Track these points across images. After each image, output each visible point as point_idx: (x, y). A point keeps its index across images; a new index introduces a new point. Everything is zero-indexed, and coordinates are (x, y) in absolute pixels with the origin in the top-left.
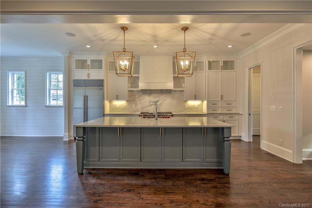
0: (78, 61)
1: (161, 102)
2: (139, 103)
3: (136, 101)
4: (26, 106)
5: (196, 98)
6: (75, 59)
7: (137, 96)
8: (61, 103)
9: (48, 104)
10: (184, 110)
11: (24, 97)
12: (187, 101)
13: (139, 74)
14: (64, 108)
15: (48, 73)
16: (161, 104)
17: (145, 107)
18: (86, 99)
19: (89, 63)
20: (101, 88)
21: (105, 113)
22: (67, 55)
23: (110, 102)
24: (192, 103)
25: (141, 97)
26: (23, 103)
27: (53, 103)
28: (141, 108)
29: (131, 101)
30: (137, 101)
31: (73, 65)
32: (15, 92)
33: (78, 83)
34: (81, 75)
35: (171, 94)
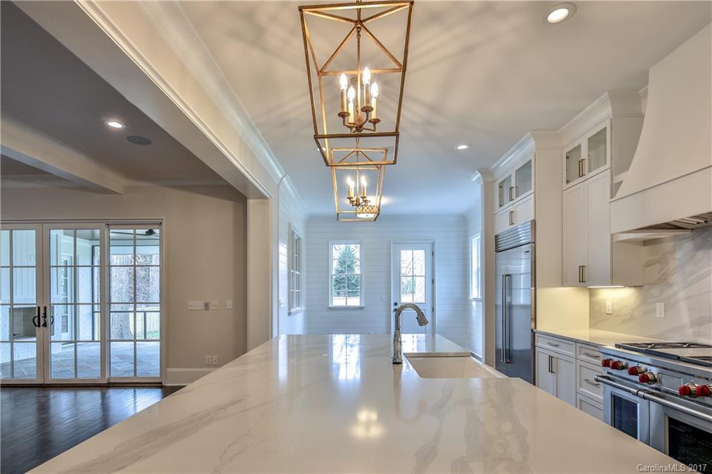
2: (681, 295)
3: (671, 286)
6: (498, 182)
19: (513, 181)
20: (527, 247)
23: (591, 290)
30: (675, 288)
33: (500, 244)
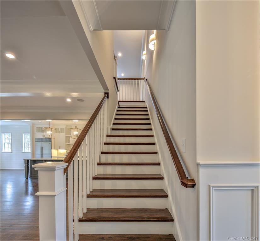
0: (38, 128)
4: (12, 152)
6: (36, 127)
8: (30, 151)
9: (24, 151)
13: (70, 135)
15: (23, 134)
18: (42, 148)
19: (43, 129)
20: (50, 143)
21: (52, 156)
22: (31, 125)
23: (57, 150)
27: (27, 151)
31: (35, 130)
33: (38, 140)
34: (39, 135)
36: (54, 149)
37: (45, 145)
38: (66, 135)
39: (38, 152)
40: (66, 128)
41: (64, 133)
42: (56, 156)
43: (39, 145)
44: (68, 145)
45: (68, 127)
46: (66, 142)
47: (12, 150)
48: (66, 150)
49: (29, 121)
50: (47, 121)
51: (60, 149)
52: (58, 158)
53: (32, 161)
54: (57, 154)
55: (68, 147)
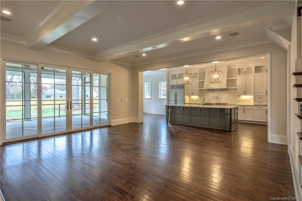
0: (172, 75)
1: (221, 96)
2: (206, 97)
4: (151, 99)
5: (245, 94)
7: (205, 93)
8: (165, 97)
9: (160, 98)
10: (238, 102)
11: (150, 94)
12: (240, 96)
13: (204, 79)
14: (166, 100)
15: (160, 82)
16: (221, 98)
17: (210, 100)
18: (176, 95)
19: (177, 76)
20: (183, 89)
22: (167, 73)
23: (189, 96)
24: (243, 97)
25: (207, 94)
26: (150, 97)
27: (162, 97)
28: (208, 101)
29: (202, 96)
31: (170, 78)
32: (147, 91)
33: (173, 87)
34: (174, 82)
35: (228, 91)
36: (187, 95)
37: (179, 91)
38: (199, 80)
39: (173, 98)
40: (199, 72)
41: (197, 78)
42: (189, 103)
43: (173, 91)
44: (200, 91)
45: (201, 71)
46: (199, 88)
47: (151, 97)
48: (199, 96)
49: (165, 69)
50: (185, 66)
51: (192, 95)
52: (190, 104)
53: (171, 107)
54: (189, 101)
55: (201, 93)
